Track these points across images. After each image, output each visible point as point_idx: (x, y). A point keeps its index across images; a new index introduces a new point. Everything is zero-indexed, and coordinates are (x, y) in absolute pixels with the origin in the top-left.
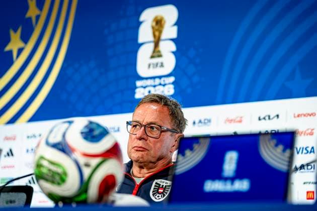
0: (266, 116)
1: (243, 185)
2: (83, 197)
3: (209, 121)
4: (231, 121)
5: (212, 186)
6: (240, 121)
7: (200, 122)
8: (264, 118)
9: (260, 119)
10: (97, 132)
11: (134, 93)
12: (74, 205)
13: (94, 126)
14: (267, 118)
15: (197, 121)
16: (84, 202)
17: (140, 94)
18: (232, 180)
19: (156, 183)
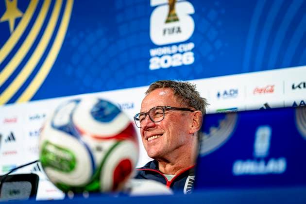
0: (301, 84)
1: (278, 166)
2: (95, 186)
3: (236, 92)
4: (260, 91)
5: (242, 168)
6: (272, 91)
7: (225, 93)
8: (299, 86)
9: (293, 87)
10: (108, 111)
11: (148, 64)
12: (86, 195)
13: (104, 105)
14: (302, 86)
15: (222, 93)
16: (97, 192)
17: (155, 64)
18: (267, 160)
19: (190, 180)
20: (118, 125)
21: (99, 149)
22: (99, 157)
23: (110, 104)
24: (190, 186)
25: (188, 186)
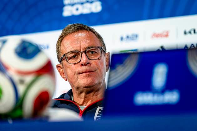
0: (191, 30)
1: (172, 97)
2: (18, 113)
3: (137, 36)
5: (143, 99)
6: (167, 36)
7: (128, 37)
8: (190, 32)
9: (185, 33)
12: (10, 122)
14: (192, 32)
15: (125, 37)
16: (20, 118)
17: (68, 12)
18: (163, 91)
19: (100, 110)
20: (38, 62)
21: (22, 82)
22: (21, 89)
23: (31, 44)
24: (100, 115)
25: (98, 115)
